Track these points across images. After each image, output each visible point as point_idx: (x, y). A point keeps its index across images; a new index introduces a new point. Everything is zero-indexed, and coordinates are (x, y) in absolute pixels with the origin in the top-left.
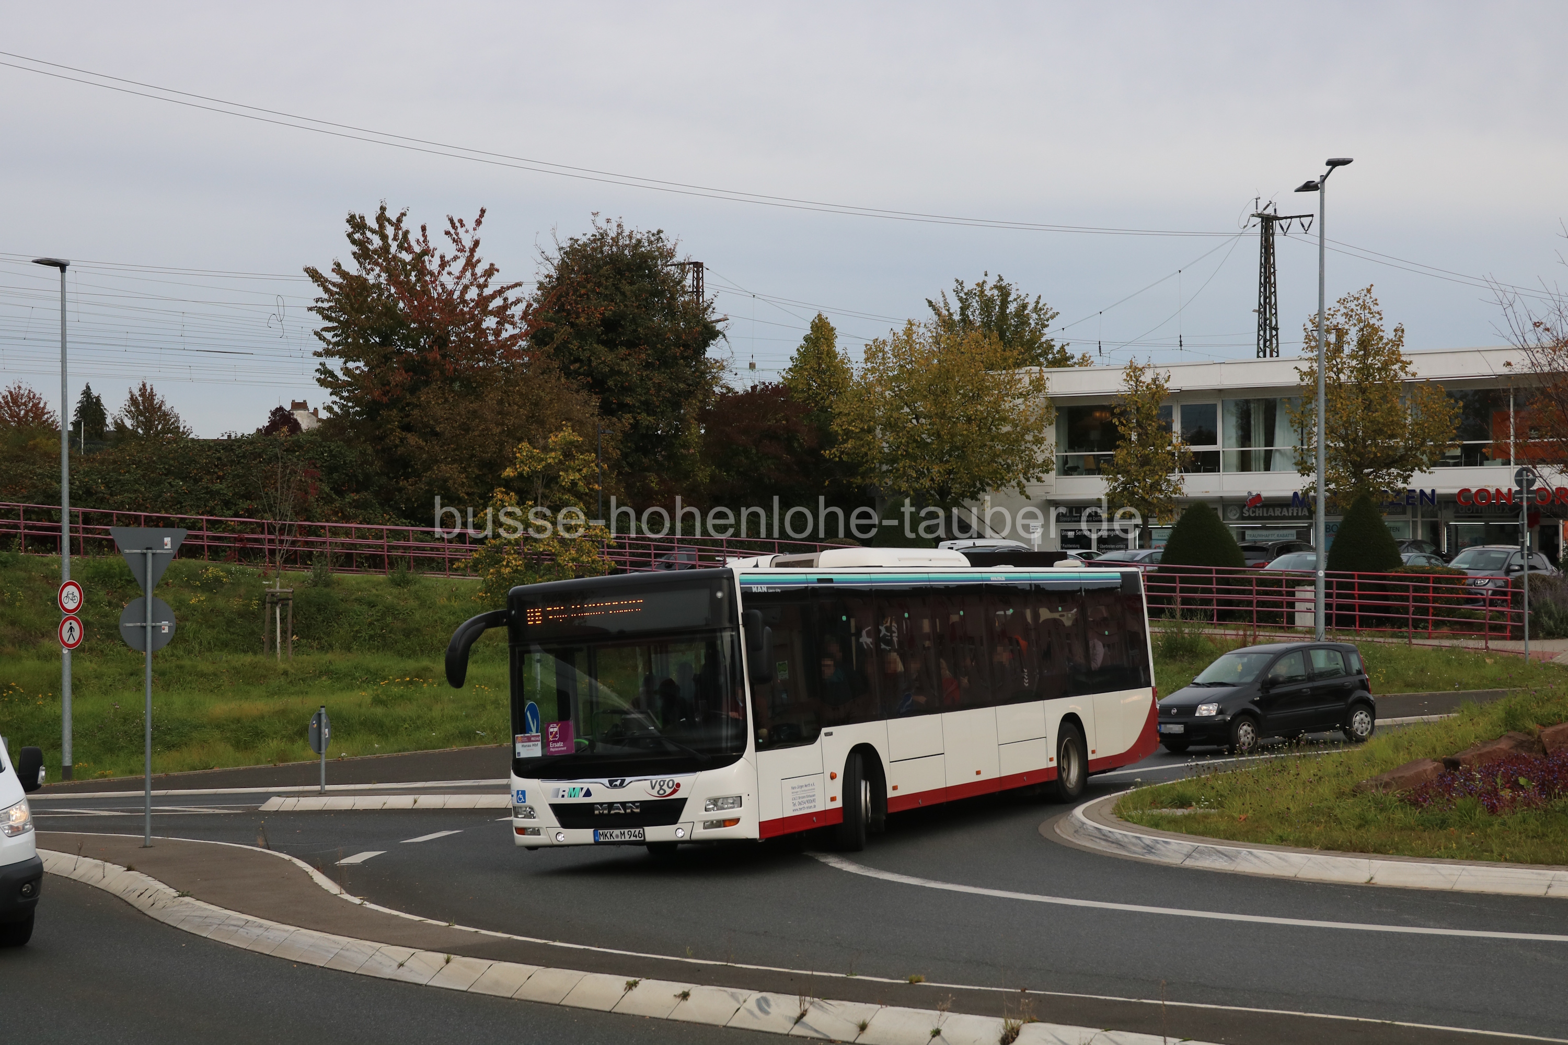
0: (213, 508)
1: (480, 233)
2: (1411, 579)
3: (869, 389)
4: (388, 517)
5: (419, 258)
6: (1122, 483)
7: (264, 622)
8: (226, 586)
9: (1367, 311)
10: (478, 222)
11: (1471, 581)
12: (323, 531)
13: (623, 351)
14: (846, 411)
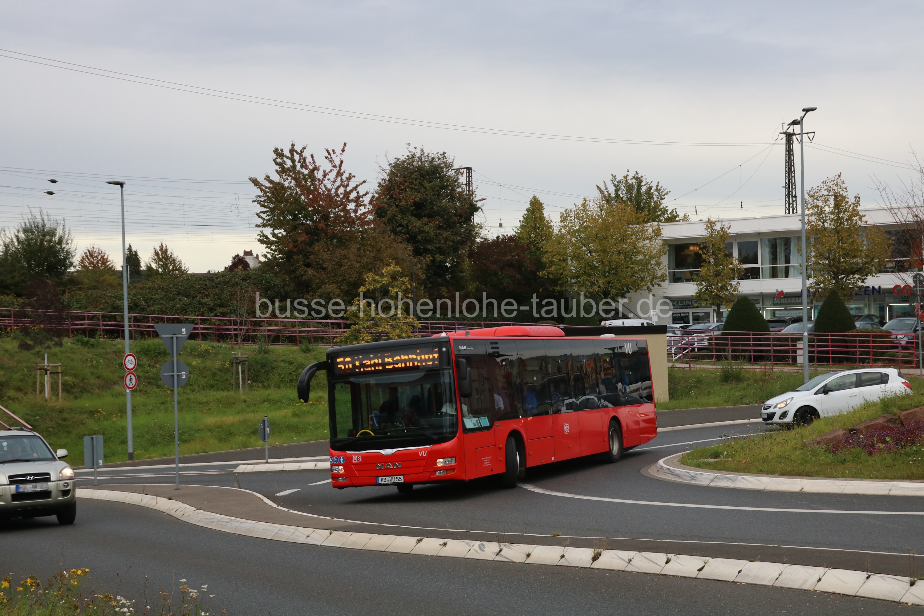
0: (203, 312)
1: (344, 157)
2: (860, 336)
3: (562, 236)
5: (312, 171)
6: (705, 286)
7: (232, 374)
8: (212, 355)
9: (839, 187)
10: (343, 151)
11: (894, 336)
12: (263, 323)
13: (425, 219)
14: (550, 250)
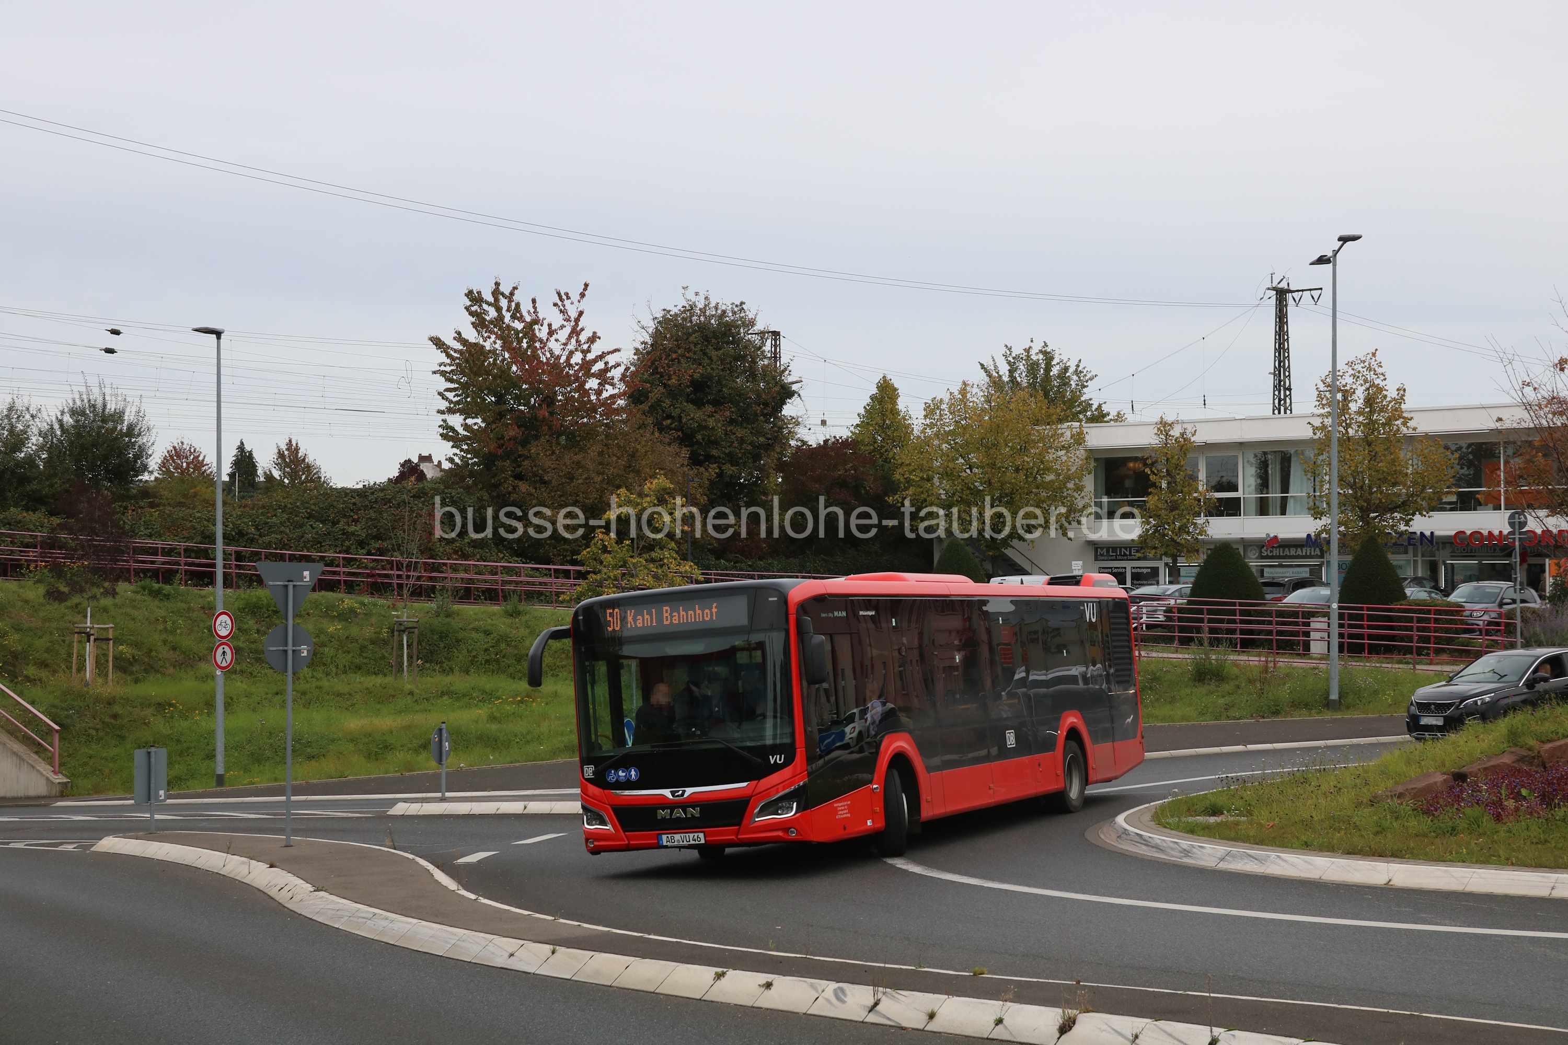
0: (349, 548)
1: (584, 305)
2: (1414, 611)
3: (927, 441)
4: (502, 555)
5: (530, 326)
6: (1154, 526)
7: (393, 648)
8: (360, 616)
9: (1372, 373)
10: (582, 295)
11: (1467, 613)
12: (444, 568)
13: (709, 408)
14: (907, 462)
